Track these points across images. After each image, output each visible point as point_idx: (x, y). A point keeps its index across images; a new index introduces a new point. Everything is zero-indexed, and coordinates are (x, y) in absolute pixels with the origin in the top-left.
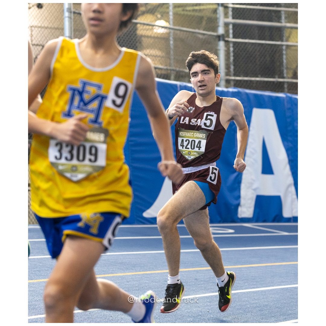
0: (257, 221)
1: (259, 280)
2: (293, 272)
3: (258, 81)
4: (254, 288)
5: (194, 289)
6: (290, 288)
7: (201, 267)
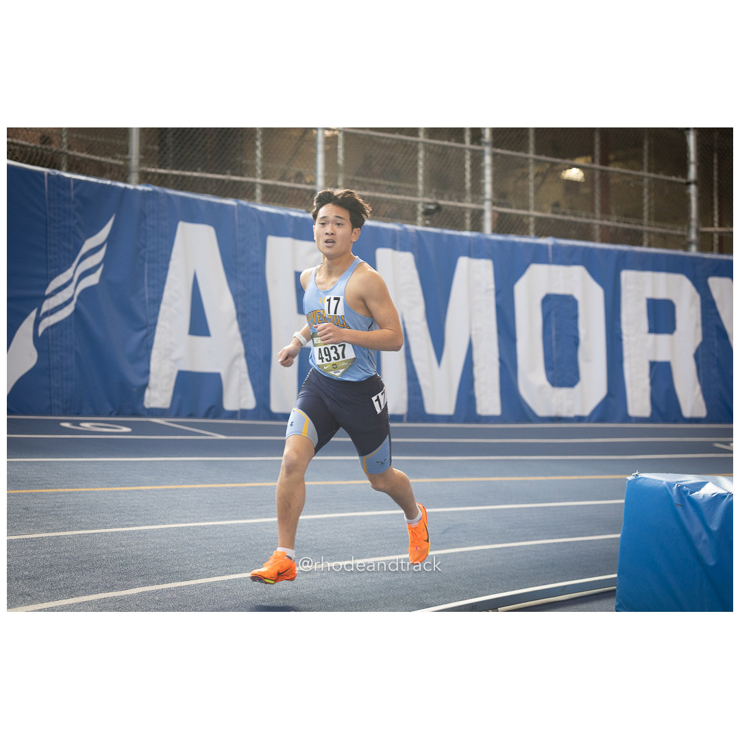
0: (177, 415)
1: (143, 513)
2: (209, 502)
3: (196, 178)
4: (128, 526)
5: (15, 524)
6: (195, 527)
7: (47, 488)
